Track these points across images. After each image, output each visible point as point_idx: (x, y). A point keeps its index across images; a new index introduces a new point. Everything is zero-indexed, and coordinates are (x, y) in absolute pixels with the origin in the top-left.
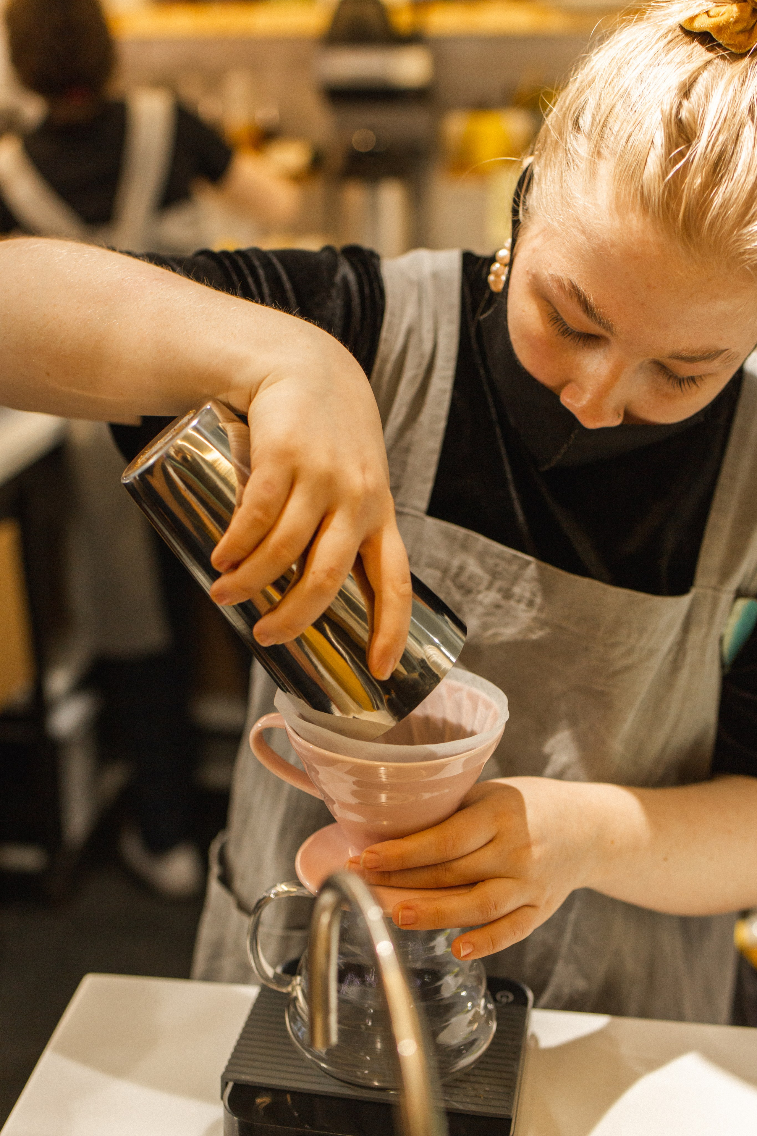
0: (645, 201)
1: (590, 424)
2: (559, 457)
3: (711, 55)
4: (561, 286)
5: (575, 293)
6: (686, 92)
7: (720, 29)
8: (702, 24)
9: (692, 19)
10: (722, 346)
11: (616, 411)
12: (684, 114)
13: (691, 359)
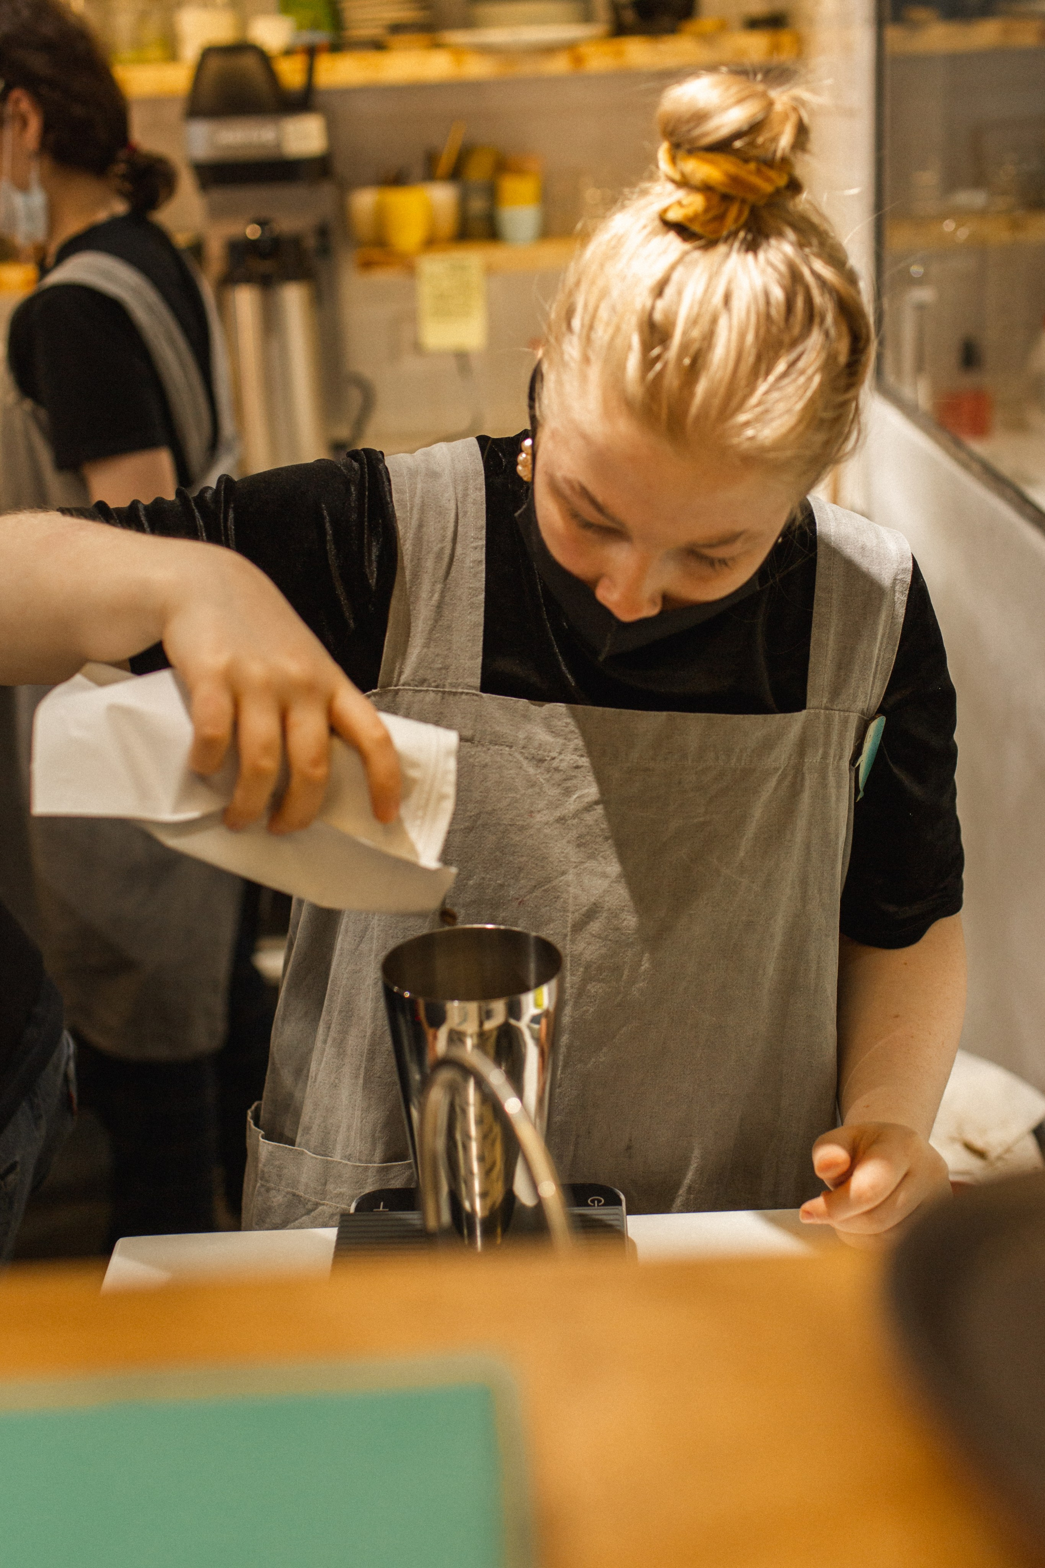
0: (628, 403)
1: (626, 616)
2: (607, 649)
3: (687, 246)
4: (572, 488)
5: (584, 492)
6: (659, 290)
7: (693, 219)
8: (674, 215)
9: (665, 211)
10: (738, 528)
11: (653, 601)
12: (658, 316)
13: (711, 546)
